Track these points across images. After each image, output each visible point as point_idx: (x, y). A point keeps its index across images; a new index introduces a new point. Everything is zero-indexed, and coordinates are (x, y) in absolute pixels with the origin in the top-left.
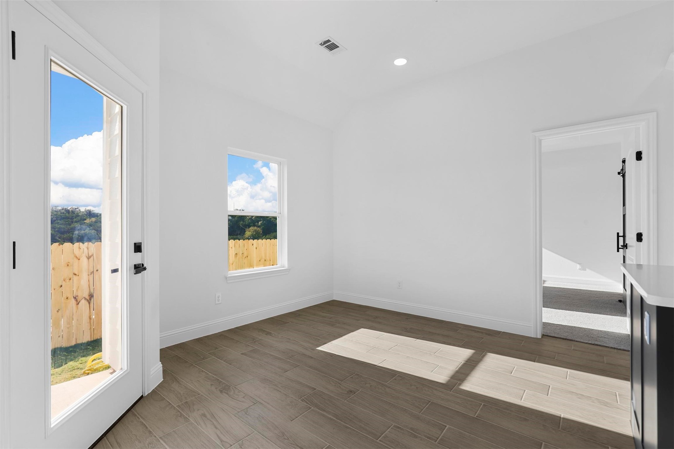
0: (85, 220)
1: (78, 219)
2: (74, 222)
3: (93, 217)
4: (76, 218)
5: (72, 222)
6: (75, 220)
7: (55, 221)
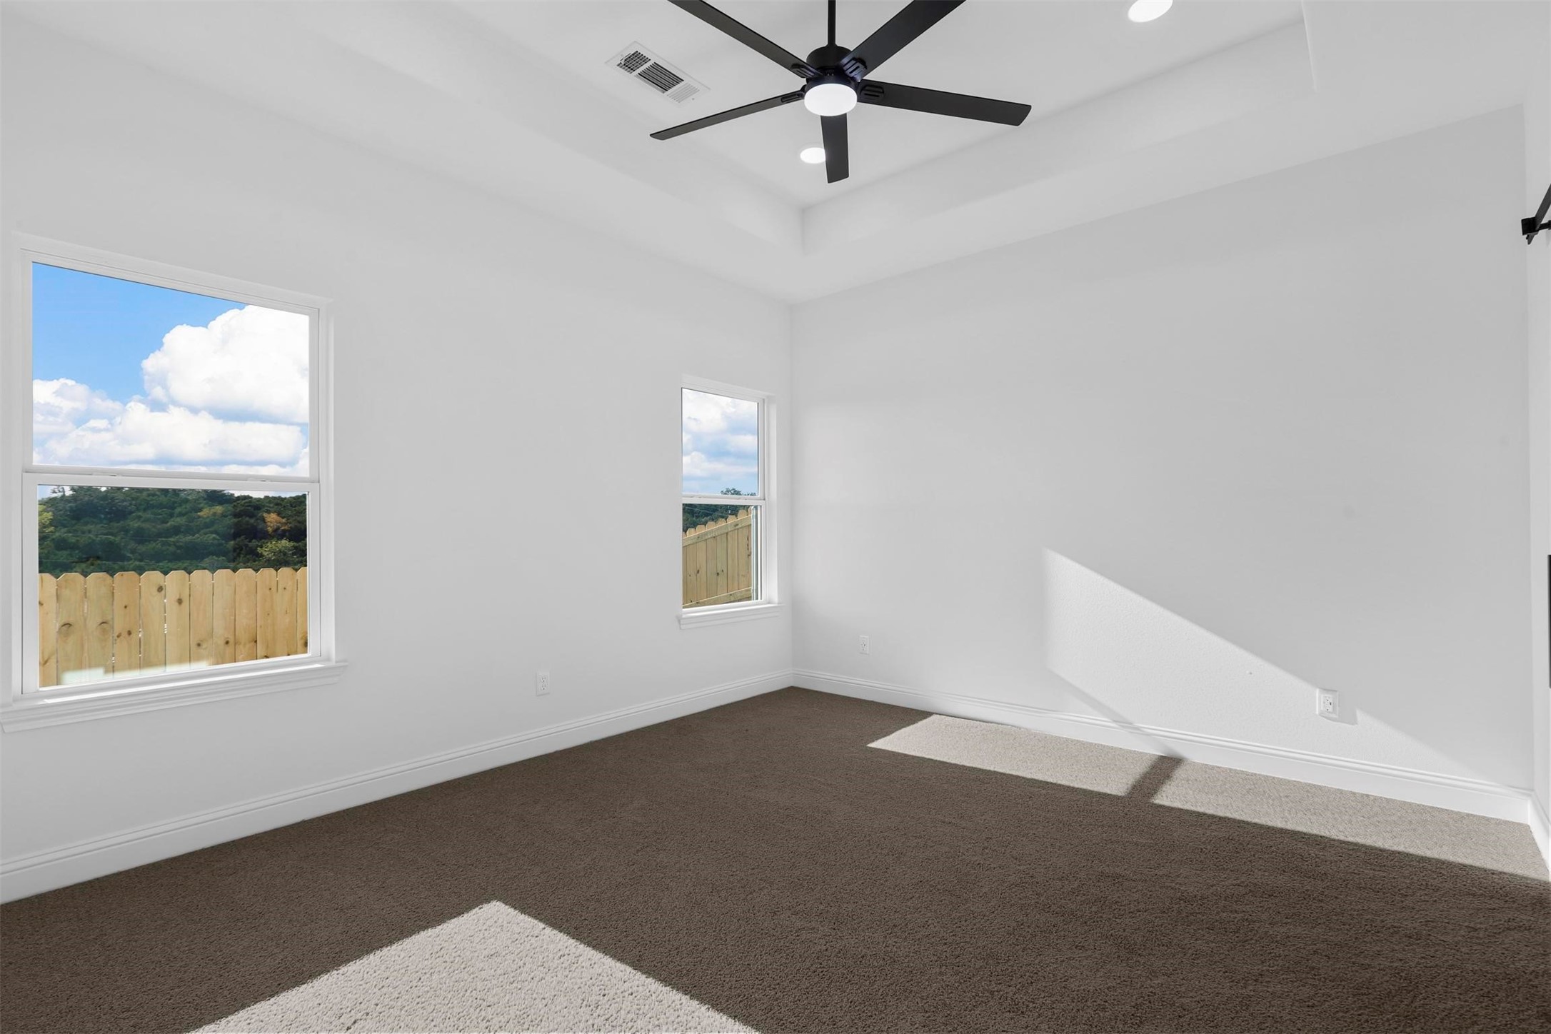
0: (200, 510)
1: (186, 508)
2: (175, 515)
3: (221, 503)
4: (181, 506)
5: (171, 515)
6: (178, 510)
7: (133, 513)
